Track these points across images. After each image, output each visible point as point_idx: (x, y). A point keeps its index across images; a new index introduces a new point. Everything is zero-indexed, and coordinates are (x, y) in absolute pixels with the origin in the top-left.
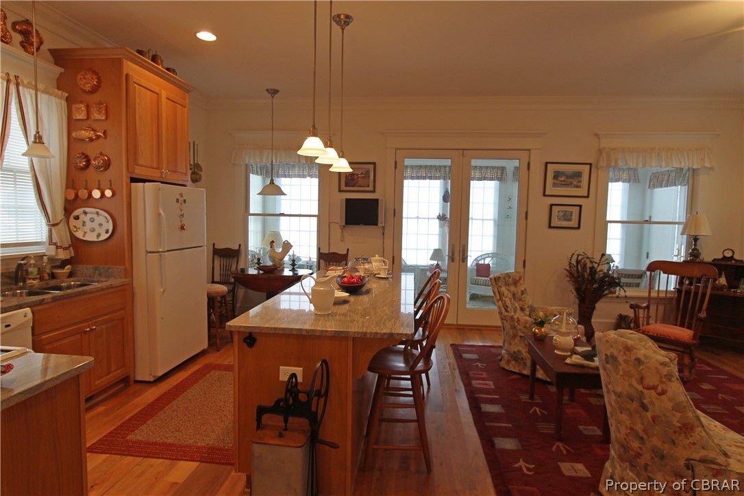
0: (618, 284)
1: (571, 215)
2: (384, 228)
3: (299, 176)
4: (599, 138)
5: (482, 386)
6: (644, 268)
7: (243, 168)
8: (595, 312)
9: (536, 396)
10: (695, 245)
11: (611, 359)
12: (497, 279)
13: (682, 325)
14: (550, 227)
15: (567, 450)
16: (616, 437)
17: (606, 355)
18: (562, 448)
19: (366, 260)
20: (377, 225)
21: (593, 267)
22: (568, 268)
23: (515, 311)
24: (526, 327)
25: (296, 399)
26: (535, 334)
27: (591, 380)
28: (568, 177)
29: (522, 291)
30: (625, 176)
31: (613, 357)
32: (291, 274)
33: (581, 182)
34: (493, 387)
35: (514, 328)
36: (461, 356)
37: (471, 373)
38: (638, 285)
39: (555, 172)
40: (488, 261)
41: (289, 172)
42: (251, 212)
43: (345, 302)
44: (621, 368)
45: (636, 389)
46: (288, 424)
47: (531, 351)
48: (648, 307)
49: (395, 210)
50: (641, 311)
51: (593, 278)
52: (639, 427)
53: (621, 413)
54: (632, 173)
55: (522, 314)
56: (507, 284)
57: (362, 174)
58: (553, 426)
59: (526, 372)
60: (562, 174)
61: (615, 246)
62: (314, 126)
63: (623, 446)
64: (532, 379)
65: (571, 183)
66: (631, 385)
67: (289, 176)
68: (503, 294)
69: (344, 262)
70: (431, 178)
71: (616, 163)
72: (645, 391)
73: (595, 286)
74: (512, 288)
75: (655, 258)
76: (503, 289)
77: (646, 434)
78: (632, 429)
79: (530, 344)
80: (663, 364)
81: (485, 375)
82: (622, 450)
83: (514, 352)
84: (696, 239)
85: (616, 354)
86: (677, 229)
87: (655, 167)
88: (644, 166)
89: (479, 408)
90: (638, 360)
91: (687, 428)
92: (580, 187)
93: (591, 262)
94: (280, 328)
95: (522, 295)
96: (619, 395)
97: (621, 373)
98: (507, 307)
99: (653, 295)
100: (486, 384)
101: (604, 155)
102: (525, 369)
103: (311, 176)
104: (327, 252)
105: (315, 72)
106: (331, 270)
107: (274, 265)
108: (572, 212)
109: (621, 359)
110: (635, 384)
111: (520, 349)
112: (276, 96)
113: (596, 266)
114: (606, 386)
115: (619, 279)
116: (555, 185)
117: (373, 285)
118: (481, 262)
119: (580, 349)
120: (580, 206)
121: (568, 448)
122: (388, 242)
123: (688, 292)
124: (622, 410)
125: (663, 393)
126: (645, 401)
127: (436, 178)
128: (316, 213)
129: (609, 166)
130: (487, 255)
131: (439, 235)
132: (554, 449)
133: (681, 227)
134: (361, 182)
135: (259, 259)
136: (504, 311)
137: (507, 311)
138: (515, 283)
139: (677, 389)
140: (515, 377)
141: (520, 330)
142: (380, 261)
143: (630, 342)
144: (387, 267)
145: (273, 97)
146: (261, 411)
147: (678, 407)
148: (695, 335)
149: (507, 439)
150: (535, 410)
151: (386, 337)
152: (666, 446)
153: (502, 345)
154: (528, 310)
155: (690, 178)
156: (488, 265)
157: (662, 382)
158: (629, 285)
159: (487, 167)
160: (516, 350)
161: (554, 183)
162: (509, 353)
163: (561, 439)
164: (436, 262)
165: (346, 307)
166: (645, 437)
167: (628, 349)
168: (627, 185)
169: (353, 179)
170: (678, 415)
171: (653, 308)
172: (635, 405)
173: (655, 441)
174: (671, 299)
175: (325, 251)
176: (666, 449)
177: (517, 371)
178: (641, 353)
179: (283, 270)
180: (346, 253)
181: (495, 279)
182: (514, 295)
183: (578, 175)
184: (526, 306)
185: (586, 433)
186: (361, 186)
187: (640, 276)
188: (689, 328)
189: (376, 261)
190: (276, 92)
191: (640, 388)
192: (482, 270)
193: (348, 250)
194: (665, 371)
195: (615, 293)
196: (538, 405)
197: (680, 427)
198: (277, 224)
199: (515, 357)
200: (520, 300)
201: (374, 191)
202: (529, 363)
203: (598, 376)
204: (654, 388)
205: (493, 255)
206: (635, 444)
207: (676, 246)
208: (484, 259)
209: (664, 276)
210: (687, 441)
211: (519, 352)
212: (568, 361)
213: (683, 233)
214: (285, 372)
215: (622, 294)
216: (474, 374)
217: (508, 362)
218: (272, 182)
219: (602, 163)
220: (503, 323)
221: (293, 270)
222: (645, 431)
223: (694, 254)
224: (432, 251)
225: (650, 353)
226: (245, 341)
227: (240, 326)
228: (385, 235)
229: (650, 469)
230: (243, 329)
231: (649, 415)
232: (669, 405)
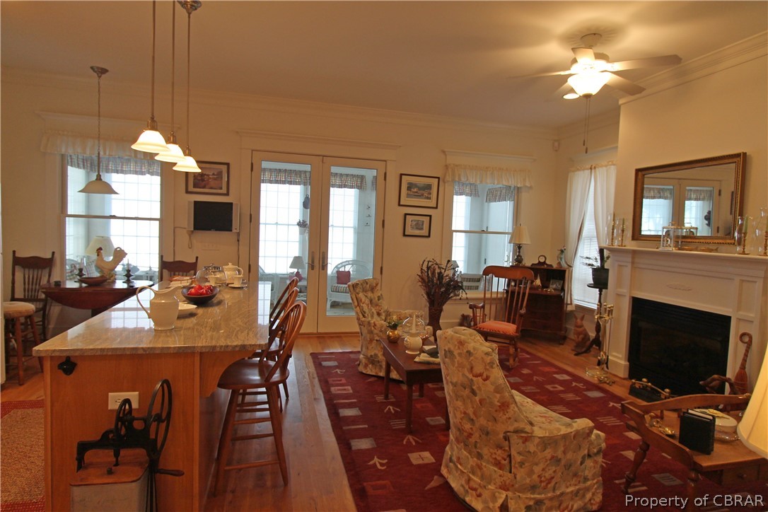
0: (461, 288)
1: (423, 225)
2: (238, 234)
3: (136, 173)
4: (446, 155)
5: (339, 392)
6: (482, 273)
7: (58, 158)
8: (442, 313)
9: (390, 396)
10: (519, 252)
11: (449, 353)
12: (355, 286)
13: (509, 321)
14: (404, 235)
15: (416, 442)
16: (454, 422)
17: (445, 350)
18: (411, 440)
19: (217, 269)
20: (231, 231)
21: (441, 272)
22: (420, 274)
23: (372, 316)
24: (381, 331)
25: (130, 428)
26: (389, 337)
27: (433, 375)
28: (420, 189)
29: (379, 297)
30: (468, 190)
31: (450, 351)
32: (125, 286)
33: (430, 194)
34: (351, 391)
35: (371, 332)
36: (320, 364)
37: (330, 380)
38: (477, 288)
39: (409, 183)
40: (348, 268)
41: (122, 167)
42: (69, 213)
43: (191, 315)
44: (456, 360)
45: (467, 377)
46: (119, 459)
47: (386, 353)
48: (483, 307)
49: (251, 215)
50: (478, 310)
51: (441, 283)
52: (470, 411)
53: (457, 400)
54: (473, 187)
55: (379, 319)
56: (365, 291)
57: (213, 174)
58: (404, 421)
59: (382, 374)
60: (415, 185)
61: (460, 253)
62: (152, 118)
63: (459, 430)
64: (387, 380)
65: (422, 195)
66: (464, 375)
67: (122, 172)
68: (361, 301)
69: (192, 272)
70: (290, 183)
71: (460, 179)
72: (474, 379)
73: (443, 290)
74: (370, 294)
75: (490, 263)
76: (361, 295)
77: (476, 416)
78: (465, 413)
79: (384, 347)
80: (487, 354)
81: (344, 381)
82: (458, 433)
83: (371, 356)
84: (520, 247)
85: (452, 349)
86: (507, 238)
87: (490, 183)
88: (481, 182)
89: (337, 414)
90: (469, 353)
91: (504, 406)
92: (430, 198)
93: (439, 268)
94: (108, 349)
95: (379, 300)
96: (455, 385)
97: (456, 365)
98: (365, 312)
99: (488, 296)
100: (345, 390)
101: (450, 170)
102: (381, 371)
103: (152, 174)
104: (172, 260)
105: (153, 57)
106: (176, 280)
107: (101, 277)
108: (423, 221)
109: (456, 353)
110: (467, 374)
111: (377, 352)
112: (103, 76)
113: (443, 271)
114: (446, 378)
115: (462, 282)
116: (408, 196)
117: (226, 296)
118: (341, 270)
119: (427, 348)
120: (430, 216)
121: (417, 439)
122: (244, 249)
123: (513, 293)
124: (457, 397)
125: (487, 378)
126: (474, 387)
127: (295, 183)
128: (158, 217)
129: (453, 180)
130: (348, 263)
131: (300, 242)
132: (405, 443)
133: (510, 236)
134: (212, 183)
135: (81, 270)
136: (361, 316)
137: (364, 316)
138: (372, 289)
139: (498, 374)
140: (371, 379)
141: (377, 334)
142: (234, 270)
143: (463, 337)
144: (241, 276)
145: (100, 77)
146: (83, 448)
147: (498, 390)
148: (517, 328)
149: (363, 440)
150: (389, 409)
151: (237, 349)
152: (490, 423)
153: (360, 350)
154: (384, 314)
155: (514, 194)
156: (349, 272)
157: (486, 369)
158: (469, 288)
159: (347, 175)
160: (373, 354)
161: (408, 194)
162: (366, 357)
163: (411, 433)
164: (296, 270)
165: (193, 320)
166: (475, 418)
167: (461, 343)
168: (469, 198)
169: (203, 180)
170: (498, 395)
171: (487, 307)
172: (467, 391)
173: (482, 421)
174: (500, 299)
175: (169, 259)
176: (490, 426)
177: (374, 374)
178: (471, 346)
179: (114, 282)
180: (194, 261)
181: (353, 285)
182: (371, 301)
183: (429, 187)
184: (382, 311)
185: (432, 423)
186: (211, 188)
187: (479, 280)
188: (514, 323)
189: (229, 270)
190: (104, 71)
191: (470, 376)
192: (342, 277)
193: (197, 258)
194: (488, 359)
195: (459, 295)
196: (392, 404)
197: (499, 406)
198: (107, 228)
199: (372, 361)
200: (377, 305)
201: (227, 194)
202: (384, 364)
203: (439, 371)
204: (480, 375)
205: (353, 263)
206: (467, 426)
207: (507, 253)
208: (345, 266)
209: (495, 279)
210: (504, 417)
211: (376, 355)
212: (417, 359)
213: (510, 242)
214: (115, 400)
215: (464, 296)
216: (333, 381)
217: (366, 366)
218: (99, 178)
219: (448, 178)
220: (361, 329)
221: (128, 281)
222: (475, 413)
223: (519, 260)
224: (292, 259)
225: (477, 345)
226: (60, 366)
227: (54, 351)
228: (240, 242)
229: (478, 445)
230: (57, 354)
231: (477, 398)
232: (492, 388)
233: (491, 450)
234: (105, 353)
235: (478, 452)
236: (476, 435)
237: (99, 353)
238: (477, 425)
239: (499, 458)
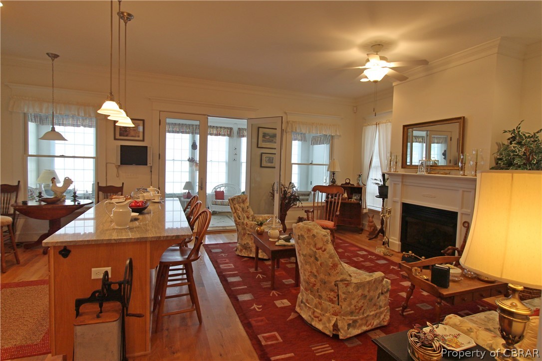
0: (298, 200)
1: (273, 160)
2: (151, 167)
3: (74, 125)
4: (287, 115)
5: (226, 268)
6: (310, 189)
8: (286, 216)
9: (259, 269)
10: (333, 177)
11: (301, 237)
12: (233, 200)
13: (329, 220)
15: (278, 294)
16: (304, 279)
17: (298, 235)
18: (275, 293)
19: (145, 190)
20: (147, 165)
21: (285, 190)
22: (272, 192)
23: (244, 219)
24: (251, 228)
26: (257, 231)
27: (290, 252)
28: (270, 136)
29: (247, 206)
30: (299, 137)
31: (302, 236)
33: (276, 140)
34: (233, 267)
35: (244, 229)
36: (211, 251)
37: (219, 261)
38: (307, 200)
40: (222, 189)
41: (64, 121)
42: (29, 154)
43: (135, 219)
44: (306, 241)
45: (313, 250)
46: (102, 309)
47: (256, 241)
48: (313, 211)
49: (159, 155)
50: (310, 213)
51: (285, 197)
52: (314, 271)
53: (306, 265)
54: (302, 135)
55: (248, 220)
56: (239, 203)
58: (270, 283)
59: (253, 255)
60: (267, 134)
61: (295, 179)
62: (111, 93)
63: (307, 283)
64: (257, 261)
65: (271, 140)
66: (310, 249)
68: (237, 209)
69: (120, 193)
70: (183, 132)
71: (295, 130)
72: (317, 251)
73: (287, 201)
74: (242, 205)
75: (314, 185)
76: (237, 206)
77: (318, 273)
78: (311, 272)
79: (255, 237)
80: (325, 236)
81: (227, 261)
82: (307, 285)
83: (245, 244)
84: (334, 174)
85: (303, 234)
86: (325, 168)
87: (314, 133)
89: (227, 281)
90: (314, 236)
91: (335, 266)
92: (276, 143)
93: (284, 187)
94: (92, 241)
95: (248, 208)
96: (305, 256)
97: (306, 243)
98: (240, 216)
99: (316, 205)
100: (229, 266)
101: (290, 125)
102: (251, 254)
104: (105, 185)
108: (273, 158)
109: (305, 236)
110: (312, 248)
111: (248, 241)
112: (56, 59)
113: (287, 189)
114: (299, 252)
115: (299, 196)
117: (151, 207)
118: (218, 190)
119: (282, 237)
121: (279, 293)
122: (155, 177)
123: (331, 202)
124: (306, 263)
125: (325, 250)
126: (317, 256)
127: (186, 133)
129: (292, 131)
130: (222, 185)
131: (189, 172)
132: (271, 295)
133: (327, 167)
134: (133, 133)
135: (40, 193)
136: (238, 219)
137: (239, 219)
138: (244, 202)
139: (330, 247)
140: (245, 259)
141: (248, 230)
143: (310, 227)
144: (159, 194)
145: (53, 60)
146: (79, 303)
147: (331, 257)
148: (335, 224)
149: (245, 295)
150: (259, 276)
152: (326, 277)
153: (236, 241)
154: (251, 217)
155: (330, 140)
156: (223, 192)
157: (324, 245)
158: (303, 200)
159: (220, 127)
160: (246, 243)
161: (263, 140)
162: (241, 245)
163: (274, 289)
165: (137, 222)
166: (317, 275)
167: (309, 230)
168: (300, 142)
169: (126, 131)
170: (331, 260)
171: (315, 212)
172: (313, 259)
173: (322, 276)
174: (323, 206)
175: (103, 185)
176: (326, 278)
177: (247, 256)
178: (315, 231)
179: (64, 201)
180: (122, 186)
181: (232, 199)
182: (243, 209)
183: (274, 135)
184: (250, 215)
185: (286, 283)
186: (132, 136)
187: (308, 195)
188: (332, 221)
189: (152, 190)
190: (56, 56)
191: (315, 250)
193: (123, 183)
194: (325, 239)
195: (296, 205)
196: (260, 273)
197: (332, 266)
199: (245, 247)
200: (247, 212)
201: (143, 140)
202: (254, 250)
203: (294, 250)
204: (321, 248)
205: (226, 185)
206: (313, 280)
207: (325, 178)
208: (220, 188)
209: (320, 194)
210: (335, 272)
211: (248, 243)
212: (277, 244)
213: (328, 171)
214: (96, 273)
215: (300, 205)
216: (221, 261)
217: (241, 251)
218: (53, 129)
219: (289, 130)
220: (237, 227)
221: (75, 200)
222: (317, 272)
223: (333, 181)
224: (185, 183)
225: (318, 231)
226: (60, 253)
227: (57, 243)
228: (152, 173)
229: (319, 290)
230: (59, 245)
231: (319, 263)
232: (327, 256)
233: (327, 293)
234: (90, 243)
235: (319, 295)
236: (318, 285)
237: (86, 243)
238: (319, 279)
239: (331, 297)
